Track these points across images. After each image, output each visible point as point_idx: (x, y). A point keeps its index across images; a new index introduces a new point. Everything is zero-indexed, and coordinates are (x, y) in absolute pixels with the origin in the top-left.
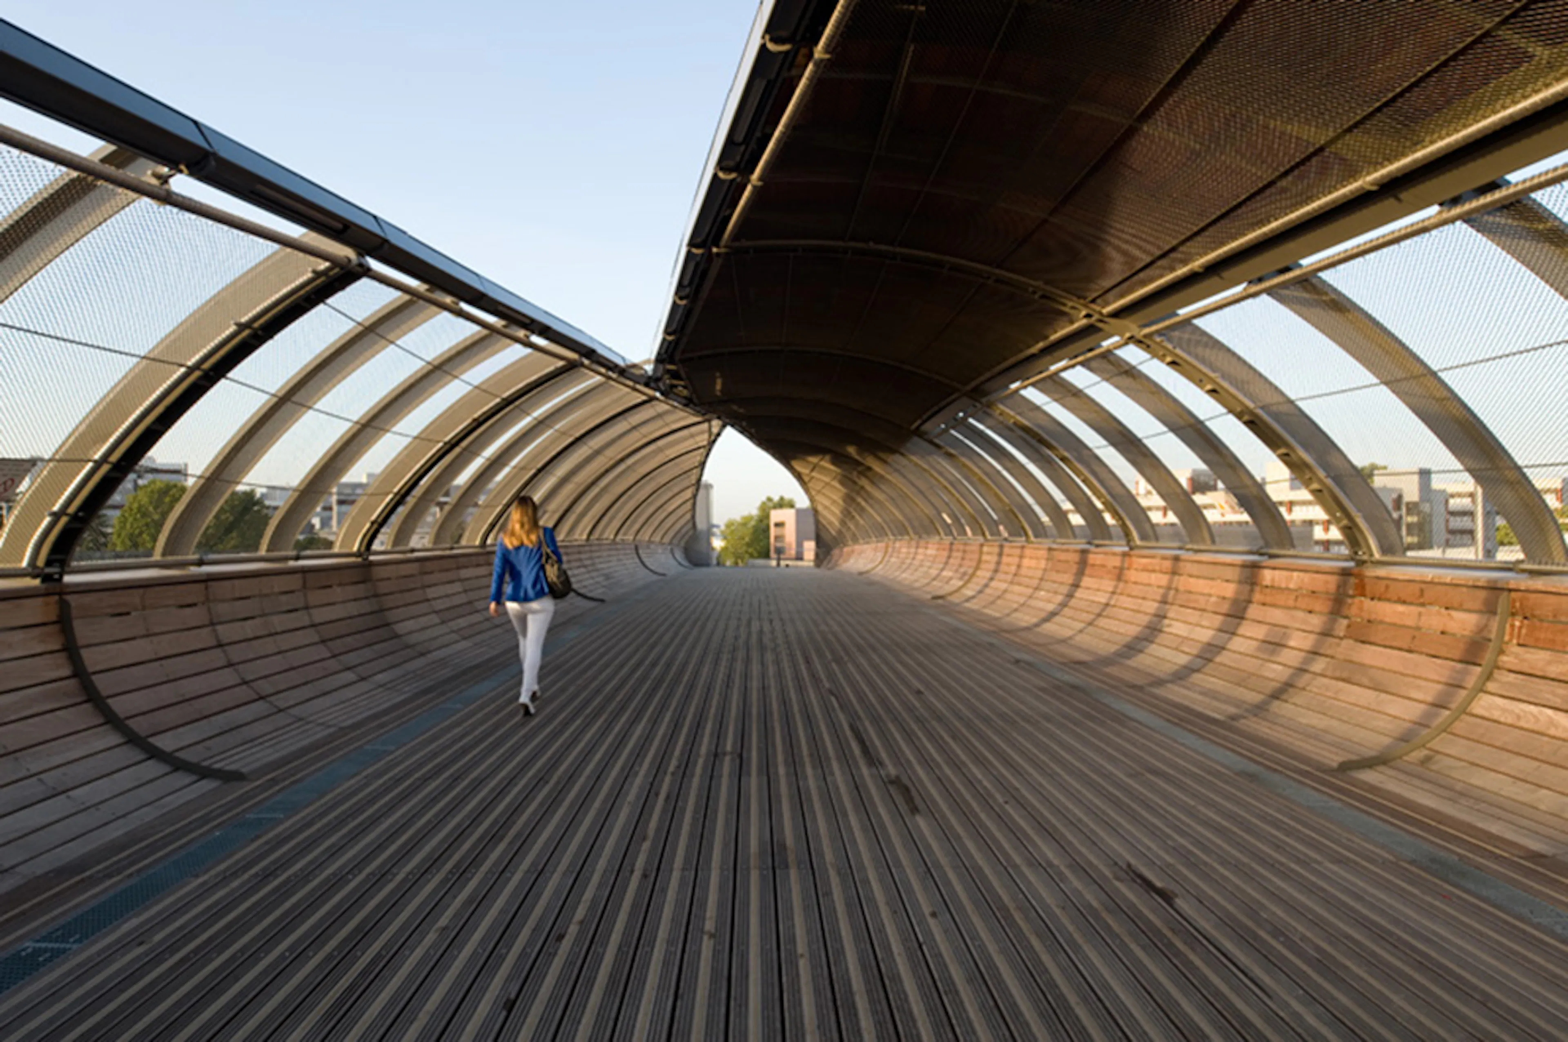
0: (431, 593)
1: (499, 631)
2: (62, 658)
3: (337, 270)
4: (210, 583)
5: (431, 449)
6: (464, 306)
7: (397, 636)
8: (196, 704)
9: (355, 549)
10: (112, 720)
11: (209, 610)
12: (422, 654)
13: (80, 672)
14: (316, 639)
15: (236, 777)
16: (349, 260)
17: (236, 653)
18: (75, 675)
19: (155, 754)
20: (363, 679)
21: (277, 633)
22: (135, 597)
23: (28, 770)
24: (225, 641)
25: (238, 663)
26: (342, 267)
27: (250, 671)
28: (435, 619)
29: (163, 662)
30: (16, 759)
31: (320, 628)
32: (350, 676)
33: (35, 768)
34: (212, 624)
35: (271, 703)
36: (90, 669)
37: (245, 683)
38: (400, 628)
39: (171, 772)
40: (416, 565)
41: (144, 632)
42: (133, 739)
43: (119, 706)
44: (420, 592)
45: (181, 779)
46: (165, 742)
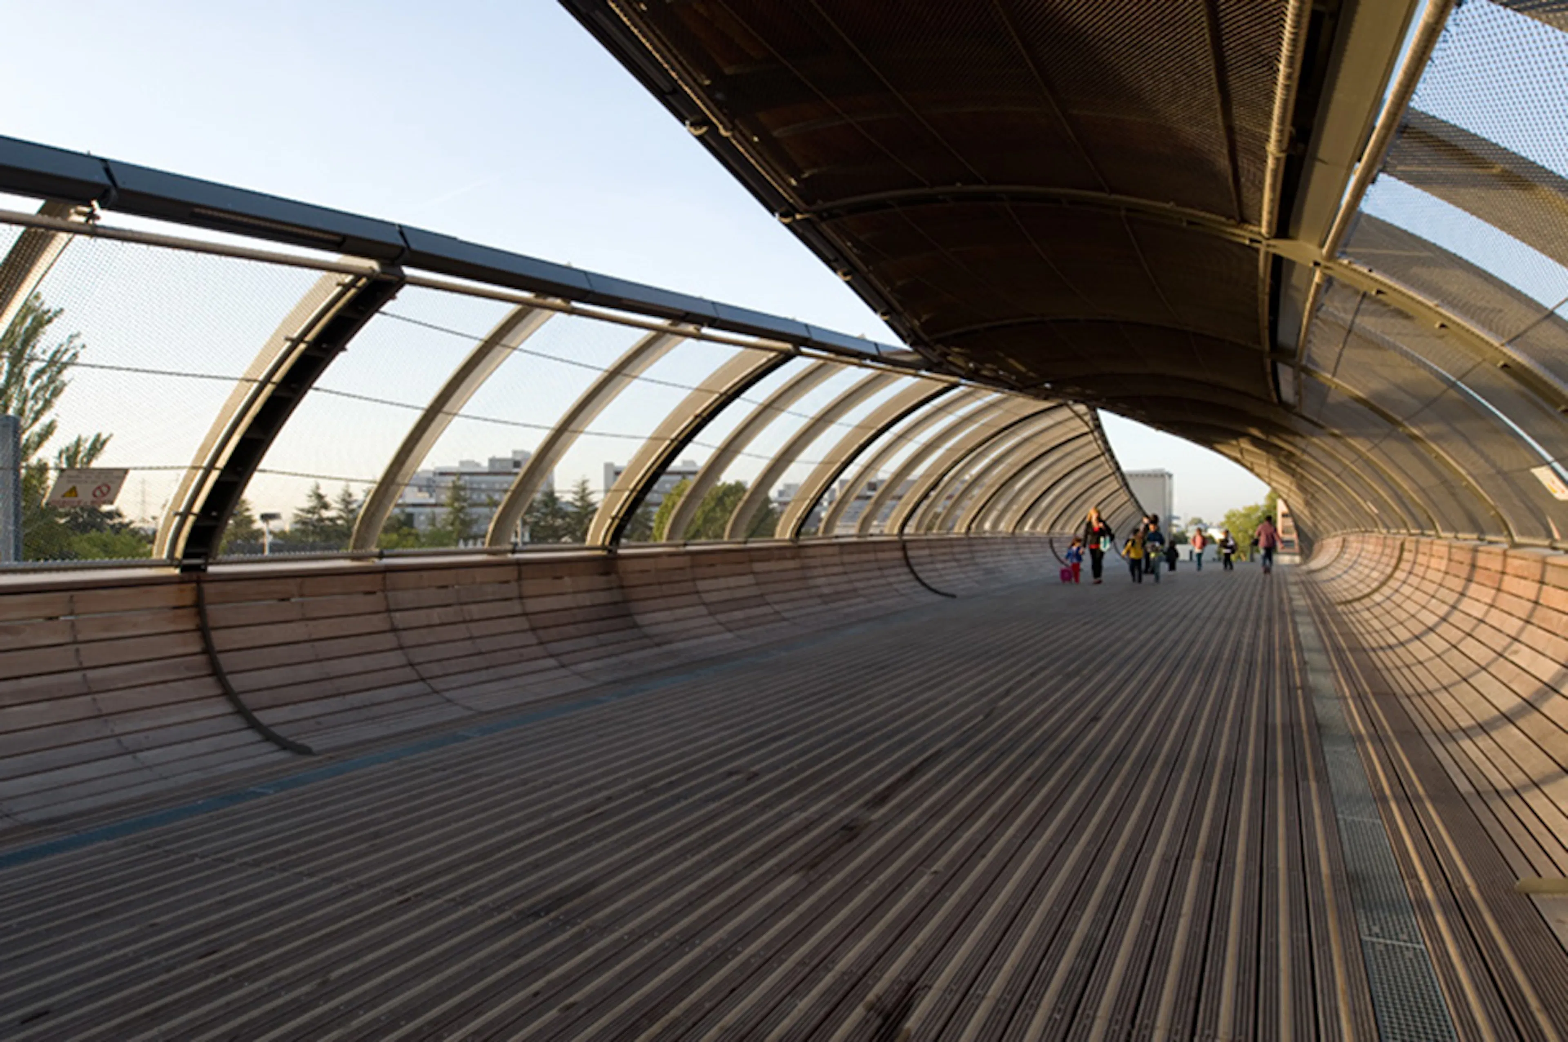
0: (702, 585)
1: (785, 623)
2: (196, 635)
3: (364, 281)
4: (388, 575)
5: (659, 447)
6: (575, 304)
7: (635, 626)
8: (338, 683)
9: (600, 543)
10: (228, 693)
11: (386, 598)
12: (658, 645)
13: (208, 650)
14: (526, 626)
15: (305, 751)
16: (373, 270)
17: (409, 638)
18: (203, 652)
19: (254, 725)
20: (563, 666)
21: (471, 621)
22: (292, 586)
23: (112, 731)
24: (401, 626)
25: (409, 647)
26: (368, 277)
27: (418, 656)
28: (703, 610)
29: (317, 644)
30: (106, 721)
31: (531, 617)
32: (552, 662)
33: (118, 730)
34: (388, 610)
35: (429, 685)
36: (218, 648)
37: (411, 665)
38: (640, 619)
39: (259, 742)
40: (687, 558)
41: (300, 617)
42: (242, 711)
43: (236, 682)
44: (690, 584)
45: (267, 747)
46: (264, 717)
